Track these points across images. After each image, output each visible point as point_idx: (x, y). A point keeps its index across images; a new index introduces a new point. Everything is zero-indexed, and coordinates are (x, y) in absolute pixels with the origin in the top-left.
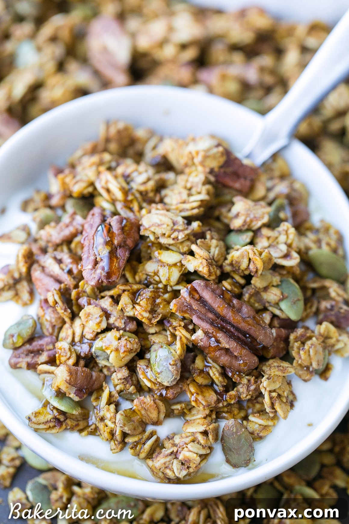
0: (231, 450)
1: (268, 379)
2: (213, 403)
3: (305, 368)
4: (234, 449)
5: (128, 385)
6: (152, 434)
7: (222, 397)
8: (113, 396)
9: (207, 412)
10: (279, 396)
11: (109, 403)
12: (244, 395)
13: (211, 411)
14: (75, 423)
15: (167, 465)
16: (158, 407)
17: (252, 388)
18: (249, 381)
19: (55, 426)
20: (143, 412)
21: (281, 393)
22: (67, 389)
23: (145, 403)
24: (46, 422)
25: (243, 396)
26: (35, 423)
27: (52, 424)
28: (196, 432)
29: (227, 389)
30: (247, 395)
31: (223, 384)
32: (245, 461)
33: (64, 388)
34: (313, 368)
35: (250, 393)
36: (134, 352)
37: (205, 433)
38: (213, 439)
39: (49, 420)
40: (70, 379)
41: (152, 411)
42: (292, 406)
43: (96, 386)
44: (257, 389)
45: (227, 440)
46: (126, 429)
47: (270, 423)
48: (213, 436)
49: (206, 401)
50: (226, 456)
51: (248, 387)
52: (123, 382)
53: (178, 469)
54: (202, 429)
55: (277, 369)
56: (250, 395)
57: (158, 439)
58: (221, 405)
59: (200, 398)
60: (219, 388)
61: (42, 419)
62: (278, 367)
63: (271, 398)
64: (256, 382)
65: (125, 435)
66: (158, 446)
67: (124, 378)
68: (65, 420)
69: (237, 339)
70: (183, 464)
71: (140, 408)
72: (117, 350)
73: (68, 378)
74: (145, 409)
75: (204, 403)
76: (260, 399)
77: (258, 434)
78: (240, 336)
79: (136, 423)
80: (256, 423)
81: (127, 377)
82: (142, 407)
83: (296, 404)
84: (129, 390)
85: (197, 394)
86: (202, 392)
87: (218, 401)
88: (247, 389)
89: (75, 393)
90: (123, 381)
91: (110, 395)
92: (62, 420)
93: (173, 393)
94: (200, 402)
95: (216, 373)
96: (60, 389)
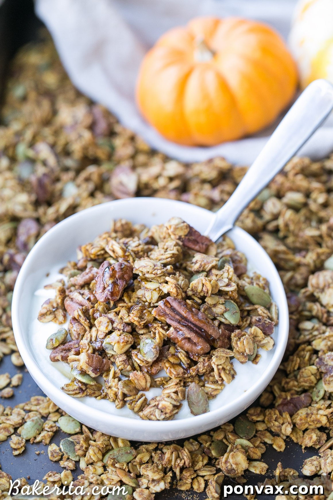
1: (217, 357)
2: (181, 373)
3: (241, 354)
5: (126, 365)
6: (142, 396)
7: (187, 371)
8: (117, 373)
9: (178, 381)
10: (223, 369)
11: (114, 377)
12: (202, 369)
13: (180, 381)
14: (92, 392)
15: (151, 413)
16: (145, 378)
17: (206, 364)
18: (204, 360)
19: (79, 393)
20: (136, 381)
21: (225, 367)
22: (87, 368)
23: (137, 375)
24: (73, 390)
26: (66, 390)
27: (77, 392)
28: (170, 393)
29: (190, 366)
30: (203, 369)
31: (187, 362)
32: (203, 410)
33: (85, 367)
34: (246, 353)
36: (130, 344)
37: (176, 392)
38: (181, 396)
39: (75, 389)
40: (89, 361)
41: (142, 380)
42: (233, 377)
43: (106, 368)
44: (210, 366)
45: (191, 397)
46: (126, 391)
47: (219, 387)
48: (181, 394)
49: (176, 372)
50: (190, 408)
51: (204, 364)
52: (123, 363)
53: (158, 415)
54: (174, 390)
55: (222, 352)
56: (205, 369)
57: (146, 400)
58: (186, 376)
59: (172, 370)
60: (185, 366)
61: (71, 388)
62: (223, 351)
63: (218, 369)
64: (208, 361)
65: (124, 395)
66: (145, 404)
67: (123, 361)
68: (86, 389)
70: (162, 412)
71: (134, 378)
72: (118, 342)
73: (87, 360)
74: (137, 379)
75: (175, 373)
76: (212, 373)
78: (197, 330)
79: (132, 388)
80: (210, 388)
81: (125, 360)
82: (135, 378)
83: (236, 376)
84: (127, 369)
85: (171, 367)
86: (174, 367)
87: (184, 373)
88: (203, 366)
89: (92, 371)
91: (115, 373)
92: (84, 389)
93: (155, 370)
94: (172, 373)
95: (183, 355)
96: (82, 369)
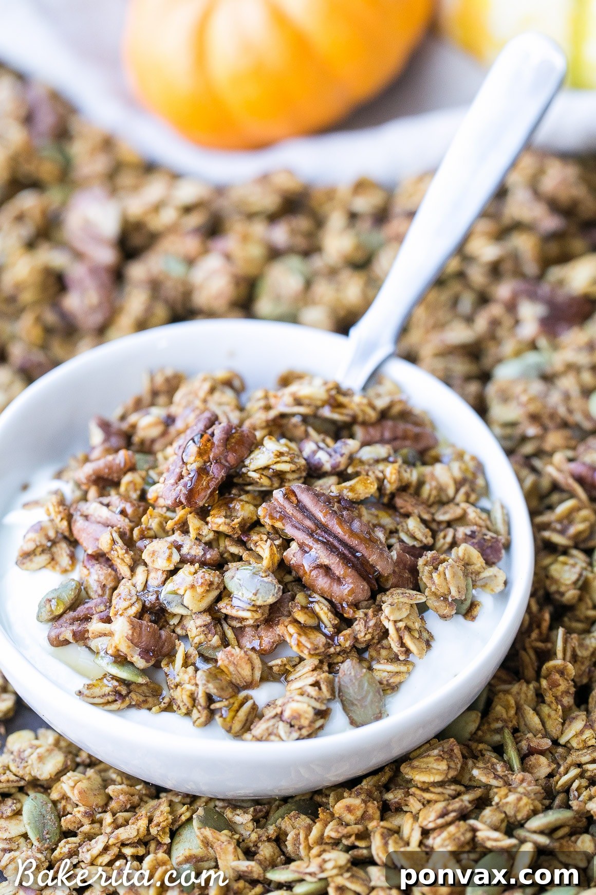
0: (353, 704)
1: (391, 605)
2: (321, 646)
3: (442, 598)
4: (357, 700)
5: (210, 635)
6: (246, 699)
7: (333, 641)
8: (191, 656)
9: (315, 661)
10: (408, 628)
11: (185, 665)
12: (363, 634)
13: (321, 662)
14: (142, 698)
15: (270, 730)
16: (250, 660)
17: (371, 623)
18: (366, 615)
19: (116, 701)
20: (232, 668)
21: (410, 624)
22: (129, 650)
23: (232, 655)
24: (103, 696)
25: (360, 635)
26: (88, 697)
27: (111, 698)
28: (304, 686)
29: (338, 630)
30: (366, 634)
31: (333, 622)
32: (374, 715)
33: (124, 648)
34: (452, 597)
35: (370, 630)
36: (216, 589)
37: (316, 684)
38: (328, 691)
39: (107, 692)
40: (133, 635)
41: (244, 665)
42: (428, 644)
43: (165, 650)
44: (379, 625)
45: (346, 690)
46: (213, 690)
47: (403, 668)
48: (327, 686)
49: (312, 643)
50: (347, 714)
51: (366, 622)
52: (204, 631)
53: (286, 733)
54: (311, 680)
55: (401, 596)
56: (369, 633)
57: (254, 707)
58: (332, 650)
59: (303, 639)
60: (329, 631)
61: (97, 691)
62: (403, 593)
63: (398, 630)
64: (375, 615)
65: (210, 699)
66: (255, 715)
67: (205, 625)
68: (129, 693)
69: (343, 557)
70: (292, 726)
71: (226, 662)
72: (193, 587)
73: (130, 632)
74: (234, 664)
75: (309, 646)
76: (385, 642)
77: (387, 681)
78: (346, 552)
79: (224, 683)
80: (384, 671)
81: (209, 624)
82: (230, 662)
83: (433, 644)
84: (211, 642)
85: (299, 634)
86: (306, 634)
87: (328, 646)
88: (365, 626)
89: (139, 655)
90: (203, 628)
91: (187, 656)
92: (124, 692)
93: (269, 642)
94: (304, 645)
95: (323, 607)
96: (118, 650)
